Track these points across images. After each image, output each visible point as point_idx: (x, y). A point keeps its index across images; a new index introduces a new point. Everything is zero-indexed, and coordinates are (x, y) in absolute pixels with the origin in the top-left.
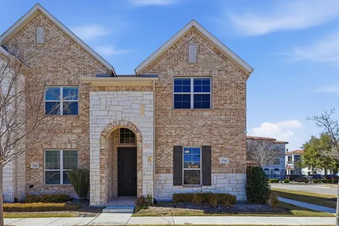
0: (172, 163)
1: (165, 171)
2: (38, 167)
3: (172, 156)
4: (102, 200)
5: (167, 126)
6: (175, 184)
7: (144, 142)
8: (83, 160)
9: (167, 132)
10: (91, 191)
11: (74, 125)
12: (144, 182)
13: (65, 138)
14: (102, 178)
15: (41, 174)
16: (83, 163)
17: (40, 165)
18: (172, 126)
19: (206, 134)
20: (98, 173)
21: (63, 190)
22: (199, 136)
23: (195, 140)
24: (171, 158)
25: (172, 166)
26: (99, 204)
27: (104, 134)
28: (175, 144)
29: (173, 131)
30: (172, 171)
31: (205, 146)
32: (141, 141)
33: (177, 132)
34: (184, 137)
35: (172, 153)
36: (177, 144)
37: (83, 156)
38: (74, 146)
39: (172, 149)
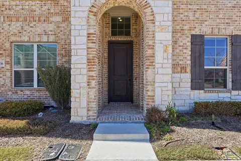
0: (189, 58)
1: (179, 69)
2: (4, 66)
3: (189, 48)
4: (91, 113)
5: (183, 6)
6: (193, 88)
7: (157, 23)
8: (63, 56)
9: (182, 16)
10: (72, 99)
11: (52, 11)
12: (157, 85)
13: (40, 28)
14: (90, 78)
15: (8, 74)
16: (64, 60)
17: (7, 63)
18: (190, 7)
19: (237, 19)
20: (85, 71)
21: (36, 94)
22: (227, 21)
23: (222, 26)
24: (188, 52)
25: (189, 62)
26: (85, 119)
27: (95, 10)
28: (193, 33)
29: (191, 14)
30: (189, 69)
31: (236, 35)
32: (153, 21)
33: (197, 15)
34: (206, 23)
35: (189, 44)
36: (197, 32)
37: (63, 52)
38: (52, 38)
39: (189, 39)
